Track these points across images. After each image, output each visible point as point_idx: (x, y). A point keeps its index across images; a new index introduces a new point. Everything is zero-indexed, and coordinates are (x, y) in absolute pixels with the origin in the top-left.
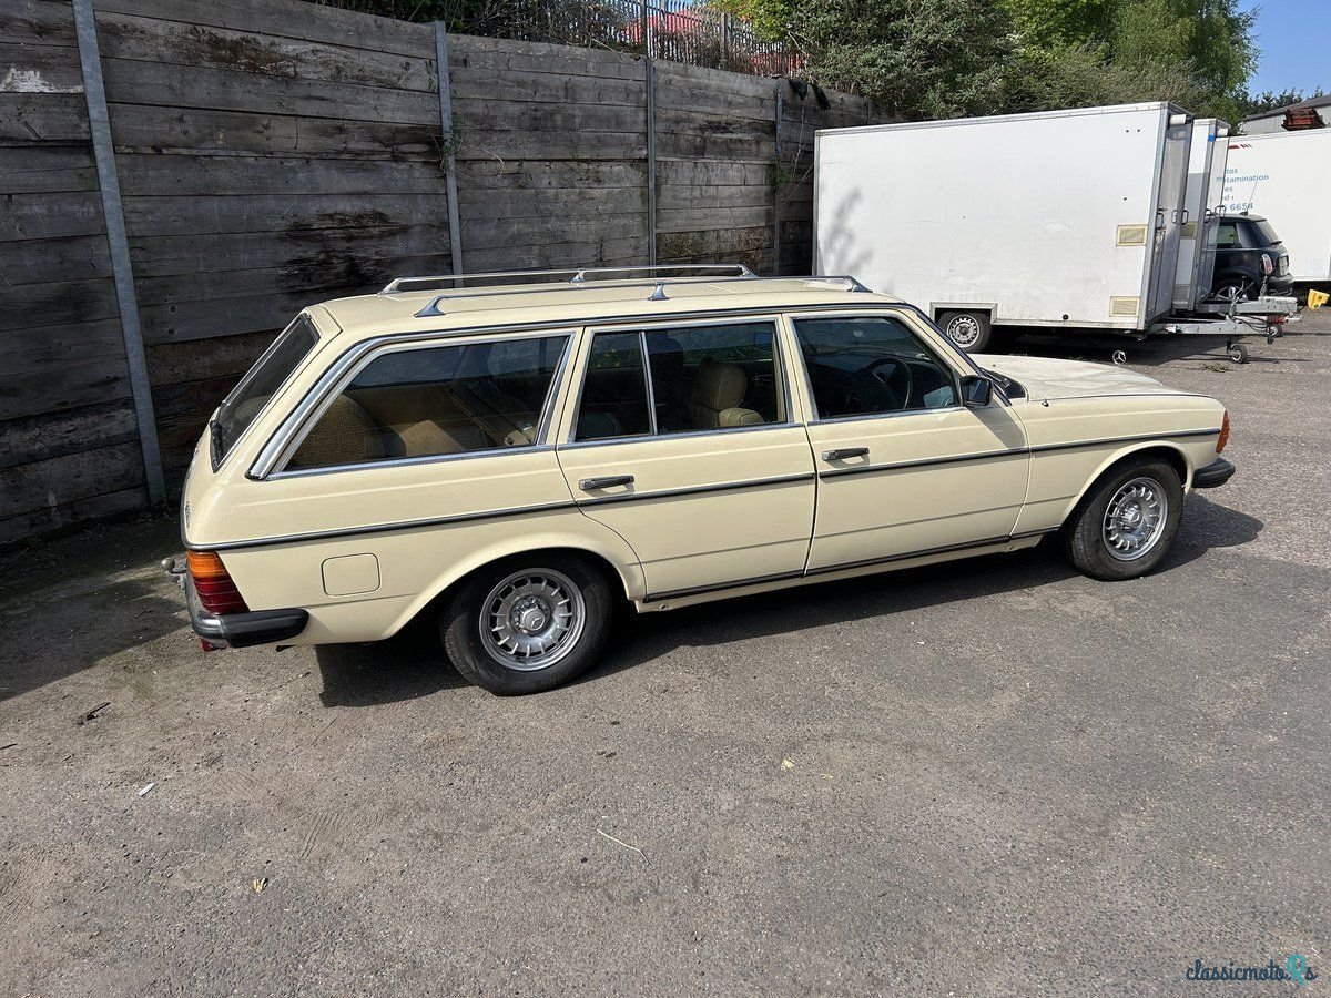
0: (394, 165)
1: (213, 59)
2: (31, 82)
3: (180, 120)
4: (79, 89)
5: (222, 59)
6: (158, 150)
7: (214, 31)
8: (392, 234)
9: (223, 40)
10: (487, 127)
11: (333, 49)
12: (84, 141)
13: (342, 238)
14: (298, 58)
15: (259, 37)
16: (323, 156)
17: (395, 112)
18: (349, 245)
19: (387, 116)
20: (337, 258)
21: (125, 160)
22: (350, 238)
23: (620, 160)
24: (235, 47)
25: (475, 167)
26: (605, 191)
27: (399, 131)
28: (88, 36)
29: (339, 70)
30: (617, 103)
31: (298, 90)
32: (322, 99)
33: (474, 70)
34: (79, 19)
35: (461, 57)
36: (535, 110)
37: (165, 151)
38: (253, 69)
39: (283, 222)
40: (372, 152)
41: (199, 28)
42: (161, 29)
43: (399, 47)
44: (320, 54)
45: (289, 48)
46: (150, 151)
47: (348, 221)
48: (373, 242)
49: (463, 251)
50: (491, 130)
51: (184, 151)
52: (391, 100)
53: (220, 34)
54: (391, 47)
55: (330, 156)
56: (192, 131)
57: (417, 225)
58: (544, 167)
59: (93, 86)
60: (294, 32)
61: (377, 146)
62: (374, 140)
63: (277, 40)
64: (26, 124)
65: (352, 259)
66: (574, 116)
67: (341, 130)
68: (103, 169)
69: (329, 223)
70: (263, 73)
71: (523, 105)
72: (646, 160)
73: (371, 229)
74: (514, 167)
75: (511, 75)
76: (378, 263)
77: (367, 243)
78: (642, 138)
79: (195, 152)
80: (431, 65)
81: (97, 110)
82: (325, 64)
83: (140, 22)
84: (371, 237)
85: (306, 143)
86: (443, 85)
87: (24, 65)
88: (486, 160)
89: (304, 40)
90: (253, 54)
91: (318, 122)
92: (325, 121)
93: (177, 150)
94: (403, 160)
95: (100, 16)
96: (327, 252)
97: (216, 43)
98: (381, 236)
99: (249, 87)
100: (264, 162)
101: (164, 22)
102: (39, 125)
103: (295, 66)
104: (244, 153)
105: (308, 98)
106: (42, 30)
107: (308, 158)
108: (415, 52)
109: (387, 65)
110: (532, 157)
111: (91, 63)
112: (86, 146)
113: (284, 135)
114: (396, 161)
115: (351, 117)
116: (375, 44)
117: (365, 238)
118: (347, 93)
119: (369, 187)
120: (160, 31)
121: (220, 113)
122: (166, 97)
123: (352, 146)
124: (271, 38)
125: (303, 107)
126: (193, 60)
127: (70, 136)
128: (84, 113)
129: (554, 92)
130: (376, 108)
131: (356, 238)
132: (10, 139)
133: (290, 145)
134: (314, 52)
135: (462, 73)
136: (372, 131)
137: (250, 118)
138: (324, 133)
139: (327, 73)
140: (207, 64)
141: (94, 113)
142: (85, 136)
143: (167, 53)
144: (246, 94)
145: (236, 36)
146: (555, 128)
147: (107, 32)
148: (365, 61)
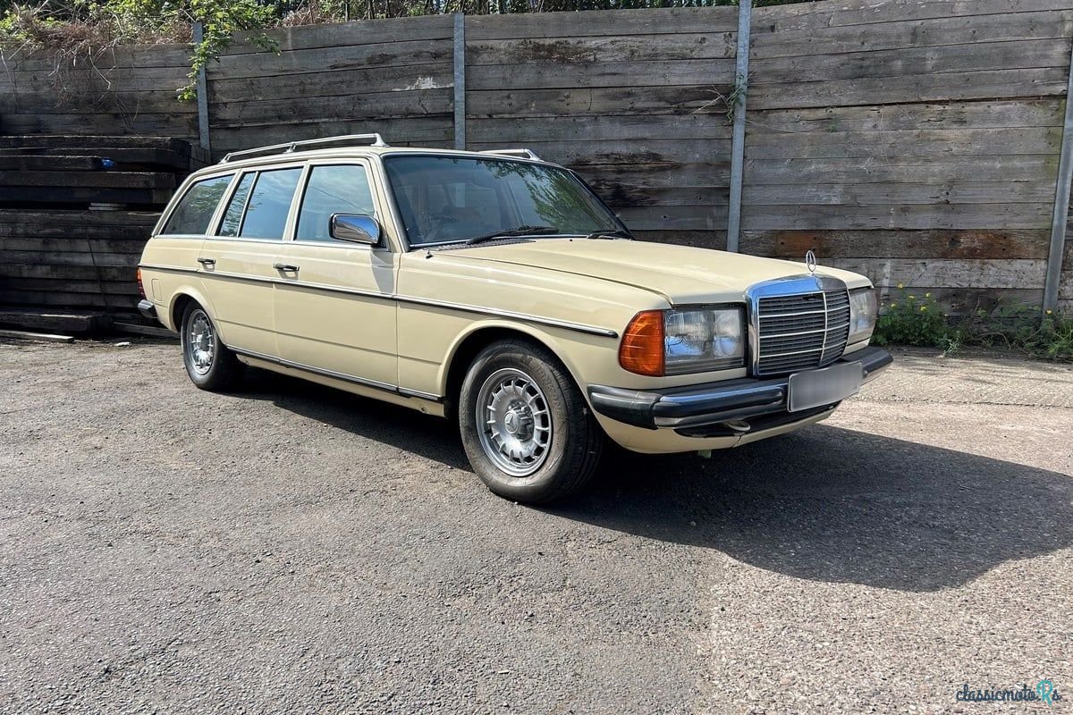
0: (676, 117)
1: (534, 58)
2: (428, 84)
3: (508, 97)
4: (452, 85)
5: (541, 57)
6: (490, 116)
7: (537, 41)
8: (663, 169)
9: (543, 45)
10: (791, 81)
11: (629, 38)
12: (451, 113)
13: (614, 172)
14: (599, 49)
15: (570, 40)
16: (609, 115)
17: (682, 77)
18: (619, 176)
19: (674, 81)
20: (606, 185)
21: (471, 123)
22: (621, 172)
23: (1009, 99)
24: (551, 49)
25: (772, 116)
26: (969, 132)
27: (686, 91)
28: (460, 56)
29: (633, 52)
30: (1009, 38)
31: (594, 70)
32: (615, 74)
33: (783, 33)
34: (456, 47)
35: (768, 25)
36: (862, 59)
37: (494, 116)
38: (563, 60)
39: (568, 159)
40: (658, 109)
41: (528, 41)
42: (503, 45)
43: (694, 28)
44: (618, 43)
45: (592, 43)
46: (486, 117)
47: (621, 159)
48: (641, 175)
49: (743, 186)
50: (797, 82)
51: (506, 116)
52: (681, 68)
53: (541, 42)
54: (687, 28)
55: (615, 114)
56: (514, 103)
57: (691, 163)
58: (873, 111)
59: (459, 82)
60: (596, 32)
61: (662, 104)
62: (660, 100)
63: (583, 39)
64: (422, 105)
65: (618, 187)
66: (925, 59)
67: (629, 95)
68: (457, 129)
69: (605, 160)
70: (570, 62)
71: (845, 58)
72: (1065, 97)
73: (642, 166)
74: (822, 114)
75: (831, 32)
76: (643, 191)
77: (636, 175)
78: (1059, 73)
79: (513, 116)
80: (730, 36)
81: (459, 96)
82: (621, 49)
83: (491, 43)
84: (640, 171)
85: (597, 106)
86: (741, 50)
87: (424, 76)
88: (787, 109)
89: (605, 36)
90: (563, 51)
91: (610, 90)
92: (615, 90)
93: (501, 116)
94: (686, 113)
95: (468, 43)
96: (598, 181)
97: (538, 48)
98: (651, 171)
99: (557, 72)
100: (559, 120)
101: (505, 41)
102: (428, 106)
103: (595, 55)
104: (547, 115)
105: (603, 74)
106: (436, 56)
107: (595, 118)
108: (714, 28)
109: (679, 43)
110: (852, 103)
111: (459, 69)
112: (450, 116)
113: (580, 101)
114: (680, 114)
115: (639, 84)
116: (670, 29)
117: (634, 172)
118: (637, 68)
119: (647, 134)
120: (502, 47)
121: (534, 92)
122: (500, 84)
123: (639, 105)
124: (579, 39)
125: (595, 82)
126: (521, 60)
127: (444, 111)
128: (452, 99)
129: (893, 39)
130: (664, 76)
131: (625, 172)
132: (414, 114)
133: (585, 107)
134: (612, 43)
135: (768, 38)
136: (658, 93)
137: (556, 92)
138: (614, 98)
139: (622, 55)
140: (529, 62)
141: (457, 98)
142: (452, 110)
143: (505, 58)
144: (552, 77)
145: (553, 41)
146: (890, 75)
147: (471, 52)
148: (660, 44)
